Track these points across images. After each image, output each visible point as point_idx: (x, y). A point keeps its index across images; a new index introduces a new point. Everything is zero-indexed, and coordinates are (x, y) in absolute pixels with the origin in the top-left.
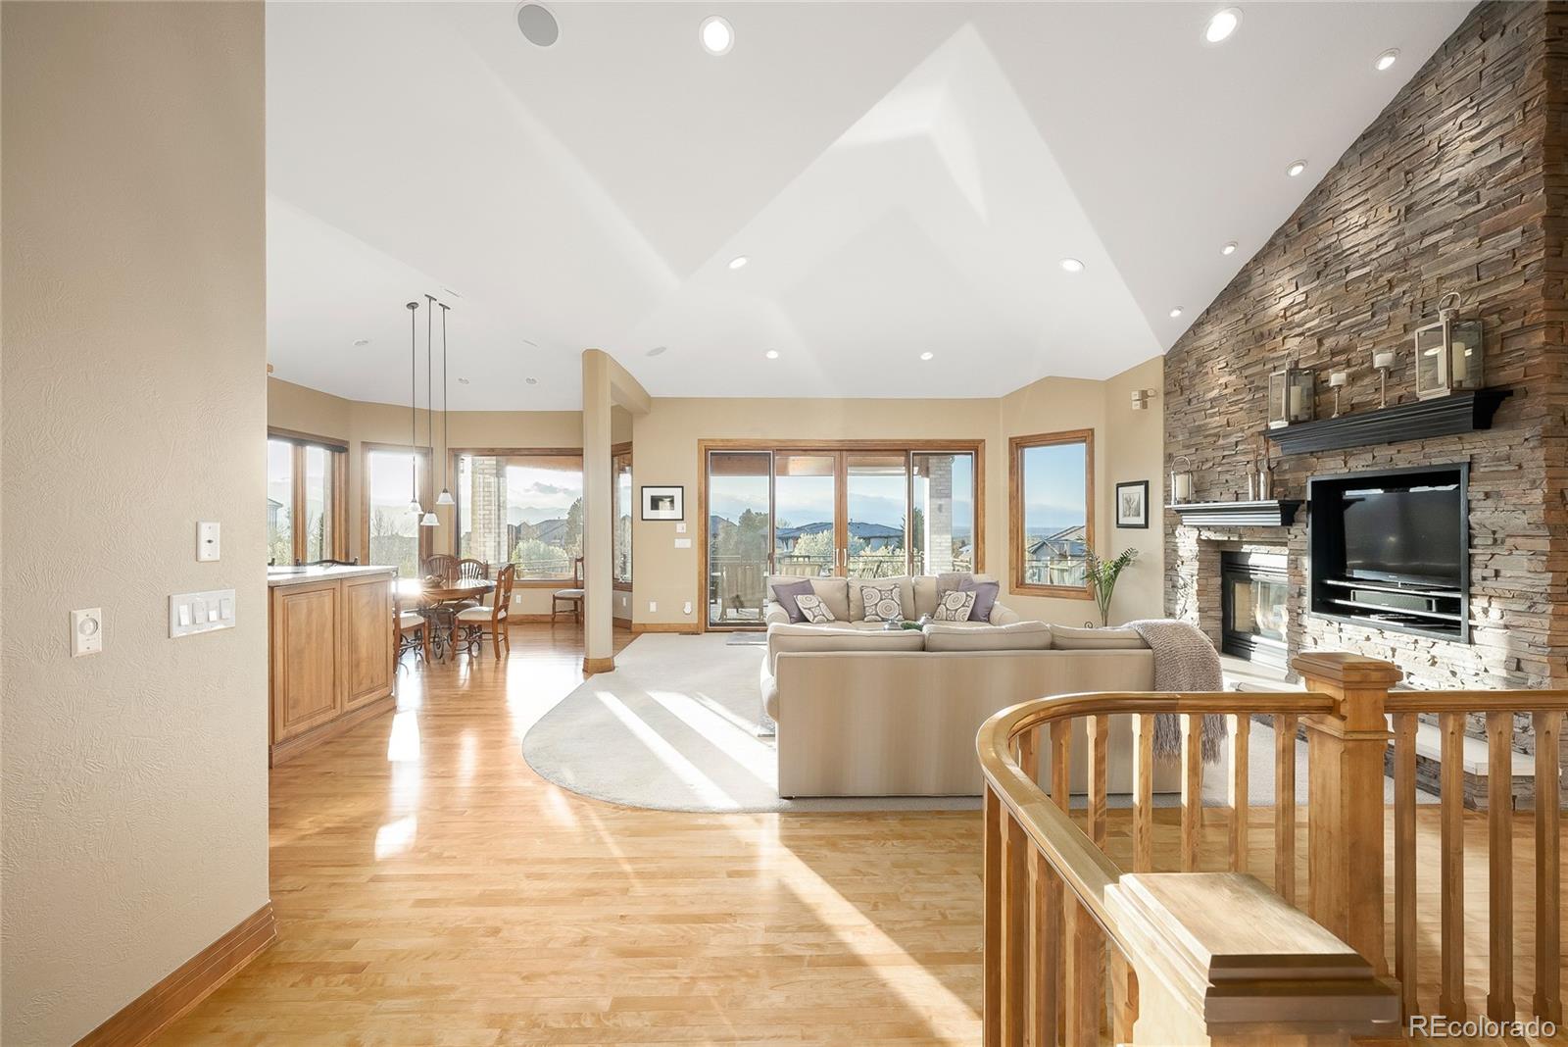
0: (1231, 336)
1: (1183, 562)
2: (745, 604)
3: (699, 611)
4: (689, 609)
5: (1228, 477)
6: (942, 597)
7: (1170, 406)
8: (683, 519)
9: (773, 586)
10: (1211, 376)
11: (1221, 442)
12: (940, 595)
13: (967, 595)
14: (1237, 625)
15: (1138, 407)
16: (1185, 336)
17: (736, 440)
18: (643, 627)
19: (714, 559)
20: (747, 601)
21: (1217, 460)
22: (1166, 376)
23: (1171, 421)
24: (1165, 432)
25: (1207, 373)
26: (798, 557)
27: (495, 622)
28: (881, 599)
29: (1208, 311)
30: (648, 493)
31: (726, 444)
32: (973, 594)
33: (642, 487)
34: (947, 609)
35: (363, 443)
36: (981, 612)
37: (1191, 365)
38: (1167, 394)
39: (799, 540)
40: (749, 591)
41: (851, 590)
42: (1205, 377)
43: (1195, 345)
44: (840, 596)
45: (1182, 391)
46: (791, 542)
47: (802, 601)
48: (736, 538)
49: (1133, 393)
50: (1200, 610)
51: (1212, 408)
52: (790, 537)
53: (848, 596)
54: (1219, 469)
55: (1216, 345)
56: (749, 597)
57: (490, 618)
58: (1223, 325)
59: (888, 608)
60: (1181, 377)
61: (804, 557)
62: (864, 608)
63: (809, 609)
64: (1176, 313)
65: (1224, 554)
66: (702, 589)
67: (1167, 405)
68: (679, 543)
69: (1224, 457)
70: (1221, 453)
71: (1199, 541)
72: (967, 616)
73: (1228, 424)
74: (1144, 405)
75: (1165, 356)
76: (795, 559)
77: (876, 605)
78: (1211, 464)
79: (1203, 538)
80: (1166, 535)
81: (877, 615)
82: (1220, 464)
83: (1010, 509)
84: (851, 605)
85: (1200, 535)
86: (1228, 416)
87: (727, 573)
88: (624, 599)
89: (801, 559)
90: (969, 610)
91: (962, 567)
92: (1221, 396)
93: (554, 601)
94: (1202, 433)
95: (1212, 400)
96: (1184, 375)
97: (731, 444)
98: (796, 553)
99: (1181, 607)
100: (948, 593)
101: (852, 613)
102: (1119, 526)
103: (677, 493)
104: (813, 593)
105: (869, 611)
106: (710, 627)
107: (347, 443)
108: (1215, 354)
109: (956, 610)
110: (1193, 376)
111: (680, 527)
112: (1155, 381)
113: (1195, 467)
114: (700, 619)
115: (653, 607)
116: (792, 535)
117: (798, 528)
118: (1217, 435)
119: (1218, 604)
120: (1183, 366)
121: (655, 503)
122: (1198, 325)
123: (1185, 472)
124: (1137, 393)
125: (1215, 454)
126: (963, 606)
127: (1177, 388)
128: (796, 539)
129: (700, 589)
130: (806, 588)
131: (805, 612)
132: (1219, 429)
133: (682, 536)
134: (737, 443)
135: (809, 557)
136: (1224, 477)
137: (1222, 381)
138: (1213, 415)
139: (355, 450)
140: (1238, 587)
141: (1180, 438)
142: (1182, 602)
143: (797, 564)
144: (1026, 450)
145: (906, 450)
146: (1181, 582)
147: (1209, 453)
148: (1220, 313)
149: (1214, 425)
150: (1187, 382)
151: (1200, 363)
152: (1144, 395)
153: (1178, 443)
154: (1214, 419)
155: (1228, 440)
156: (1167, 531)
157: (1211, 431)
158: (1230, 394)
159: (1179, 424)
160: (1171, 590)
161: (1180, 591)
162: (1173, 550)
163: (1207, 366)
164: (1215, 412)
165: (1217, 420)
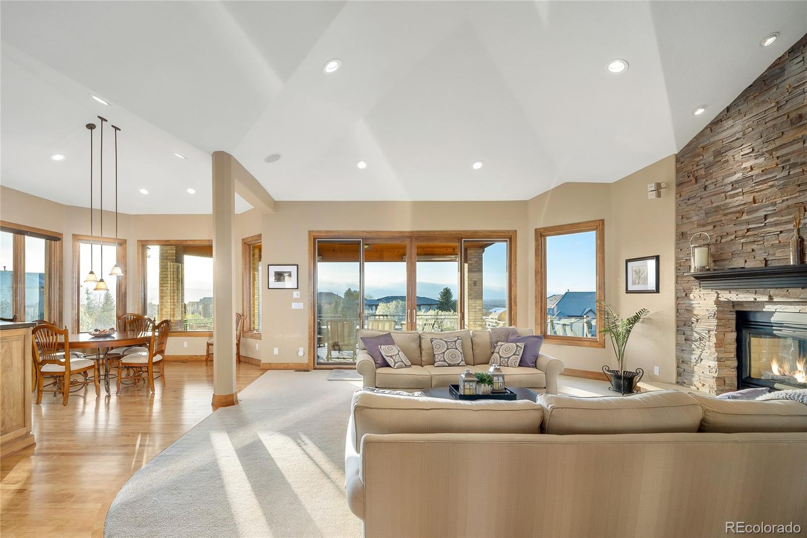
0: (758, 125)
1: (697, 320)
2: (343, 347)
3: (309, 354)
4: (302, 354)
5: (754, 247)
6: (495, 347)
7: (683, 194)
8: (298, 288)
9: (361, 338)
10: (731, 162)
11: (745, 217)
12: (493, 345)
13: (517, 346)
14: (752, 373)
15: (654, 197)
16: (702, 134)
17: (336, 232)
18: (268, 365)
19: (320, 317)
20: (344, 345)
21: (740, 233)
22: (678, 171)
23: (684, 206)
24: (677, 216)
25: (727, 161)
26: (379, 316)
27: (151, 364)
28: (448, 349)
29: (728, 109)
30: (273, 270)
31: (328, 234)
32: (522, 345)
33: (269, 265)
34: (501, 357)
35: (73, 235)
36: (529, 359)
37: (708, 157)
38: (679, 185)
39: (379, 307)
40: (346, 339)
41: (422, 341)
42: (725, 165)
43: (712, 140)
44: (414, 345)
45: (696, 180)
46: (374, 307)
47: (385, 350)
48: (342, 305)
49: (649, 186)
50: (719, 360)
51: (733, 190)
52: (373, 304)
53: (420, 346)
54: (743, 241)
55: (738, 136)
56: (346, 342)
57: (147, 361)
58: (747, 117)
59: (454, 356)
60: (695, 168)
61: (383, 316)
62: (434, 355)
63: (391, 357)
64: (700, 111)
65: (738, 313)
66: (312, 339)
67: (679, 194)
68: (295, 306)
69: (748, 230)
70: (745, 227)
71: (718, 302)
72: (518, 363)
73: (754, 201)
74: (659, 195)
75: (677, 155)
76: (377, 317)
77: (444, 353)
78: (733, 237)
79: (722, 299)
80: (677, 298)
81: (445, 361)
82: (744, 237)
83: (536, 281)
84: (423, 353)
85: (718, 297)
86: (755, 194)
87: (331, 326)
88: (257, 345)
89: (381, 317)
90: (519, 358)
91: (492, 322)
92: (745, 178)
93: (208, 346)
94: (721, 212)
95: (732, 184)
96: (699, 167)
97: (332, 234)
98: (377, 313)
99: (697, 357)
100: (499, 343)
101: (423, 359)
102: (628, 292)
103: (293, 269)
104: (393, 343)
105: (438, 358)
106: (316, 365)
107: (61, 234)
108: (737, 143)
109: (509, 358)
110: (708, 167)
111: (296, 294)
112: (669, 175)
113: (713, 241)
114: (309, 360)
115: (276, 351)
116: (375, 303)
117: (378, 300)
118: (742, 212)
119: (733, 355)
120: (697, 159)
121: (279, 276)
122: (716, 123)
123: (704, 245)
124: (653, 185)
125: (737, 228)
126: (514, 354)
127: (692, 178)
128: (377, 306)
129: (310, 339)
130: (387, 339)
131: (388, 359)
132: (742, 207)
133: (297, 300)
134: (337, 234)
135: (387, 316)
136: (749, 248)
137: (747, 165)
138: (733, 196)
139: (67, 241)
140: (754, 341)
141: (695, 218)
142: (697, 352)
143: (379, 321)
144: (547, 237)
145: (459, 239)
146: (696, 336)
147: (730, 228)
148: (744, 107)
149: (737, 204)
150: (702, 172)
151: (719, 154)
152: (658, 186)
153: (693, 223)
154: (736, 199)
155: (754, 215)
156: (679, 295)
157: (733, 210)
158: (757, 175)
159: (694, 207)
160: (684, 343)
161: (696, 343)
162: (687, 310)
163: (727, 155)
164: (737, 193)
165: (740, 199)
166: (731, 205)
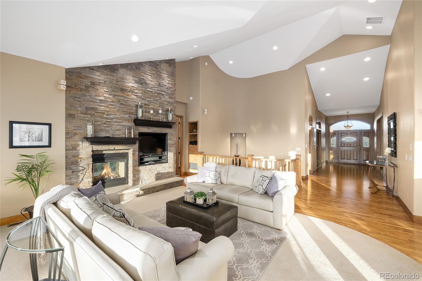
1: (81, 160)
5: (109, 129)
7: (71, 93)
10: (99, 91)
11: (105, 116)
22: (67, 78)
25: (97, 89)
37: (87, 82)
38: (68, 87)
43: (90, 75)
45: (80, 90)
51: (100, 103)
55: (102, 81)
60: (80, 83)
67: (68, 92)
69: (106, 122)
70: (105, 120)
73: (109, 111)
78: (101, 123)
80: (67, 150)
82: (104, 124)
86: (109, 108)
92: (105, 101)
94: (94, 111)
95: (100, 100)
96: (82, 84)
108: (102, 85)
110: (87, 87)
118: (104, 114)
125: (102, 120)
127: (77, 87)
132: (104, 112)
137: (106, 95)
141: (79, 109)
146: (80, 168)
149: (102, 110)
150: (84, 87)
151: (93, 84)
153: (78, 111)
154: (101, 107)
155: (109, 117)
156: (68, 148)
157: (100, 111)
158: (110, 102)
159: (79, 103)
160: (71, 174)
161: (80, 172)
162: (74, 156)
163: (97, 87)
164: (102, 105)
165: (102, 108)
166: (99, 109)
